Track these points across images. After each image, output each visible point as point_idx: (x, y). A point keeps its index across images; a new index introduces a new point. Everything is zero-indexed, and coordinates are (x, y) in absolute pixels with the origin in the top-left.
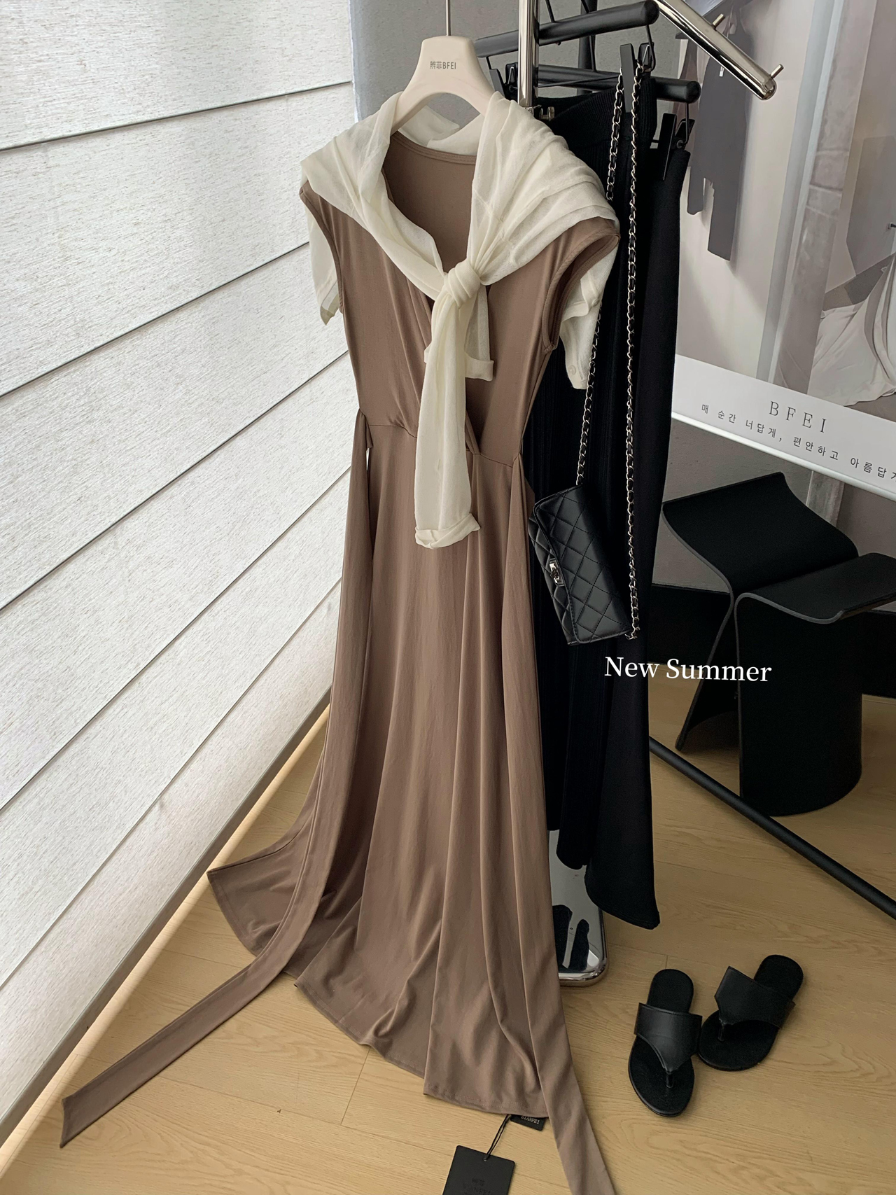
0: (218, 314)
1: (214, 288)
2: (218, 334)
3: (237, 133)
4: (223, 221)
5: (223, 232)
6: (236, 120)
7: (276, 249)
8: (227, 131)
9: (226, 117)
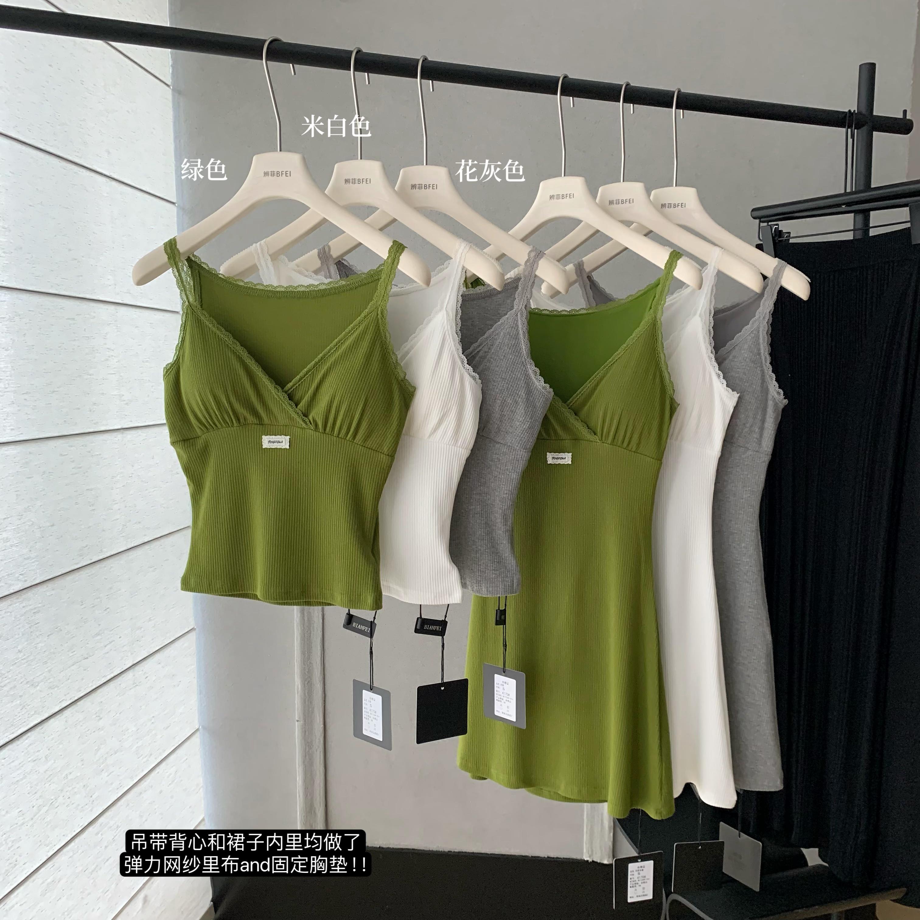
0: (40, 605)
1: (37, 582)
2: (38, 623)
3: (72, 457)
4: (53, 525)
5: (51, 535)
6: (72, 446)
7: (104, 550)
8: (61, 455)
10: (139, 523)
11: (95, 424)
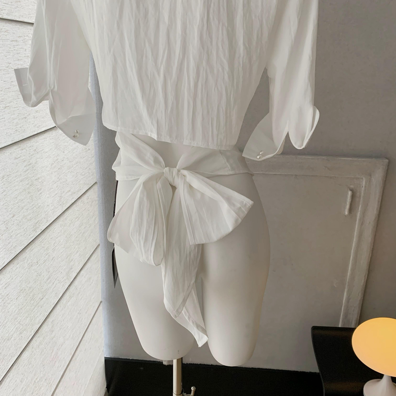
3: (23, 158)
4: (13, 216)
5: (13, 224)
8: (16, 159)
9: (15, 149)
10: (69, 191)
11: (38, 127)
